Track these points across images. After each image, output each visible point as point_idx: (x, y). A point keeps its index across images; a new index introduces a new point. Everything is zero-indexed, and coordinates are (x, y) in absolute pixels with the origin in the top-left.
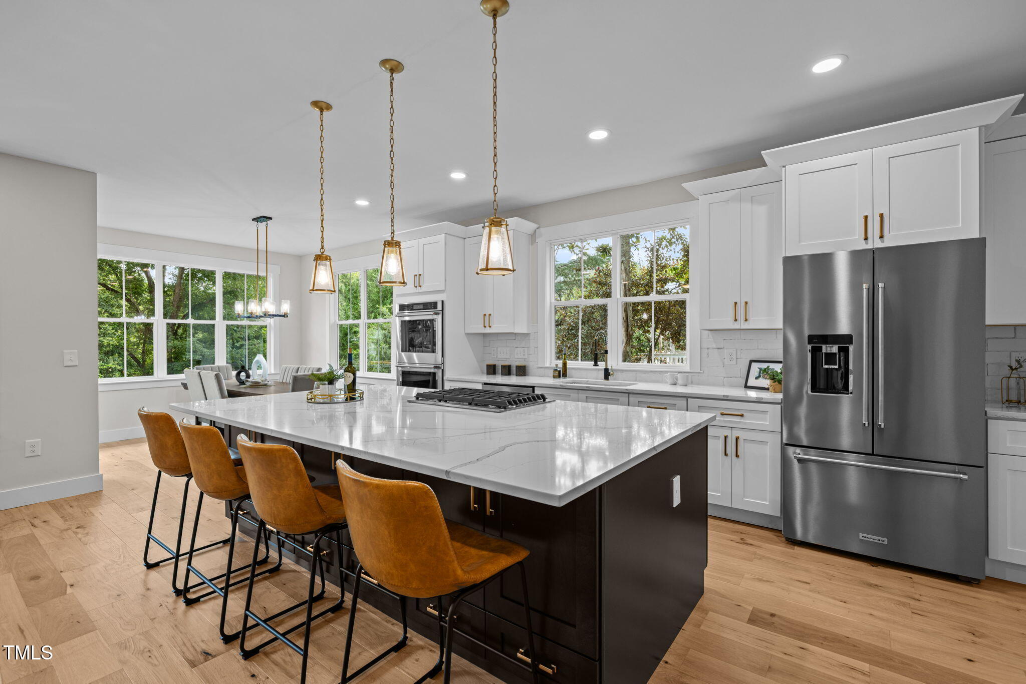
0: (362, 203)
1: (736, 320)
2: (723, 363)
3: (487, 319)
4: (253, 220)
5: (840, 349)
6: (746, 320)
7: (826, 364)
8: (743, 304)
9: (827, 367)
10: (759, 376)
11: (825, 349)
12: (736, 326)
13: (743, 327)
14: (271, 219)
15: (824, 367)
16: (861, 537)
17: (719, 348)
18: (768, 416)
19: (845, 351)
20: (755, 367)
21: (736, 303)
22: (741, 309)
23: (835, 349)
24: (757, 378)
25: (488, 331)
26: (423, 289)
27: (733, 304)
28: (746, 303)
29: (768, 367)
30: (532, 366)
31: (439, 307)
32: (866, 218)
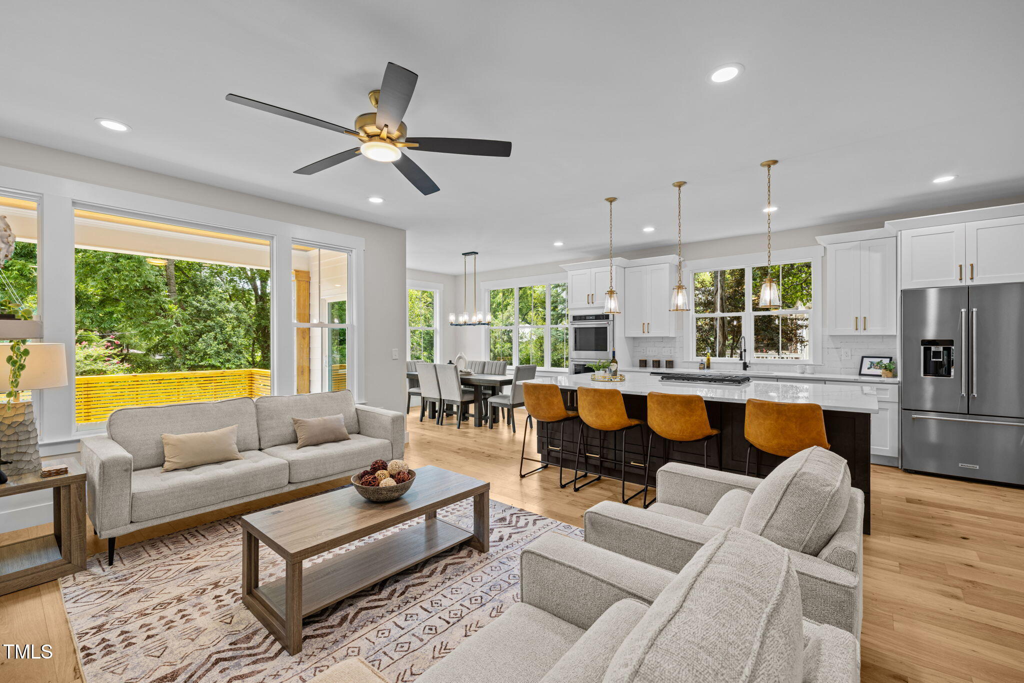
0: (559, 244)
1: (857, 329)
2: (841, 359)
3: (646, 327)
4: (463, 254)
5: (944, 349)
6: (865, 329)
7: (933, 358)
8: (863, 319)
9: (934, 360)
10: (871, 367)
11: (933, 348)
12: (857, 333)
13: (862, 334)
14: (477, 253)
15: (932, 360)
16: (960, 466)
17: (837, 348)
18: (888, 392)
19: (948, 350)
20: (867, 362)
21: (857, 318)
22: (862, 322)
23: (941, 349)
24: (869, 368)
25: (646, 335)
26: (595, 305)
27: (855, 318)
28: (865, 318)
29: (881, 361)
30: (677, 361)
31: (611, 317)
32: (961, 266)
